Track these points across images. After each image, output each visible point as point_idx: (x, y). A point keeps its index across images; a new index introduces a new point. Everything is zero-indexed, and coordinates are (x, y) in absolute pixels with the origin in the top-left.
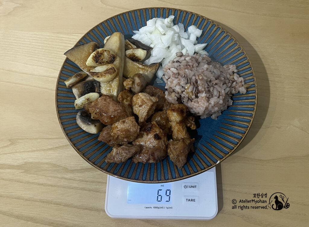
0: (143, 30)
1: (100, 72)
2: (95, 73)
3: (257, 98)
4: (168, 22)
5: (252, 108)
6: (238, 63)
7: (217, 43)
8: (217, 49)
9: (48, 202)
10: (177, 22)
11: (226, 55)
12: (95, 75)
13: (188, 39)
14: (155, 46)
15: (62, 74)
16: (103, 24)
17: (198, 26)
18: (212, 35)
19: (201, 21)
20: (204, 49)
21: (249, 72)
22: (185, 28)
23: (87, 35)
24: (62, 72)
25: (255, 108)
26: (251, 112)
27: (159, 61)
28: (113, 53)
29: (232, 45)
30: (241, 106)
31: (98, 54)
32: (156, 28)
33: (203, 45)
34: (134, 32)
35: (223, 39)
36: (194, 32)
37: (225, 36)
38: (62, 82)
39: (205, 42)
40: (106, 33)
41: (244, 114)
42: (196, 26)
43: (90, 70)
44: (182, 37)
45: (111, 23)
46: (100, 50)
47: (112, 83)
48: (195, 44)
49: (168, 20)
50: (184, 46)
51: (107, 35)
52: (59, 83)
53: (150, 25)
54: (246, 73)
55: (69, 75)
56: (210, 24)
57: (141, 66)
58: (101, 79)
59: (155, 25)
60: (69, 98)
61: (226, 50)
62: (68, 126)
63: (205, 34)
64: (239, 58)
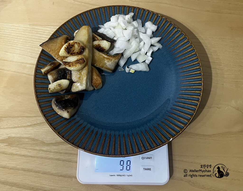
0: (107, 25)
1: (71, 62)
2: (67, 62)
3: (203, 85)
4: (128, 18)
5: (199, 93)
6: (187, 54)
7: (170, 37)
8: (170, 42)
9: (28, 170)
10: (136, 18)
11: (177, 47)
12: (67, 64)
13: (145, 33)
14: (117, 39)
15: (39, 63)
16: (73, 19)
17: (153, 22)
18: (165, 30)
19: (156, 18)
20: (159, 42)
21: (197, 63)
22: (143, 23)
23: (59, 29)
24: (39, 61)
25: (201, 94)
26: (198, 97)
27: (121, 52)
28: (82, 45)
29: (182, 39)
30: (190, 91)
31: (70, 45)
32: (119, 24)
33: (158, 39)
34: (100, 26)
35: (174, 33)
36: (151, 27)
37: (176, 31)
38: (39, 70)
39: (159, 36)
40: (76, 28)
41: (192, 98)
42: (152, 22)
43: (62, 60)
44: (140, 32)
45: (80, 18)
46: (71, 42)
47: (82, 71)
48: (151, 38)
49: (128, 17)
50: (141, 39)
51: (76, 29)
52: (37, 71)
53: (113, 21)
54: (194, 63)
55: (44, 64)
56: (164, 21)
57: (106, 56)
58: (72, 68)
59: (118, 21)
60: (45, 84)
61: (177, 43)
62: (45, 108)
63: (159, 29)
64: (188, 51)
